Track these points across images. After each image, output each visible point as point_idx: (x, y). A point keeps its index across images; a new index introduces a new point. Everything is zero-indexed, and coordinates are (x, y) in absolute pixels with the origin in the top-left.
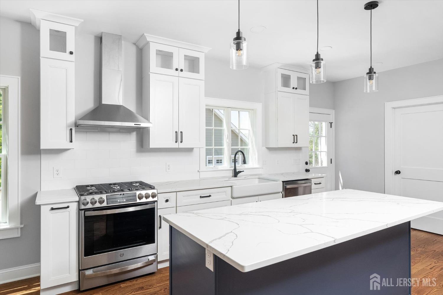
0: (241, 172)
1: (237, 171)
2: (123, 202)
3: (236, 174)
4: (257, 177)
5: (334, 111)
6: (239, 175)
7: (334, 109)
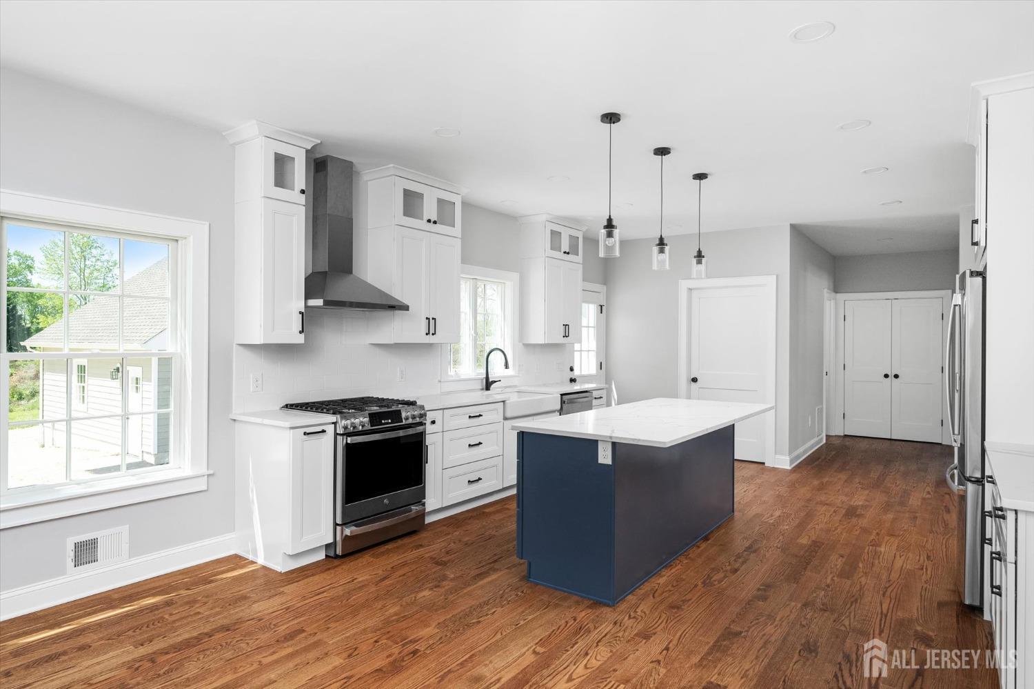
0: (495, 382)
1: (490, 380)
2: (388, 423)
3: (488, 385)
4: (516, 389)
5: (605, 287)
6: (493, 386)
7: (605, 284)
